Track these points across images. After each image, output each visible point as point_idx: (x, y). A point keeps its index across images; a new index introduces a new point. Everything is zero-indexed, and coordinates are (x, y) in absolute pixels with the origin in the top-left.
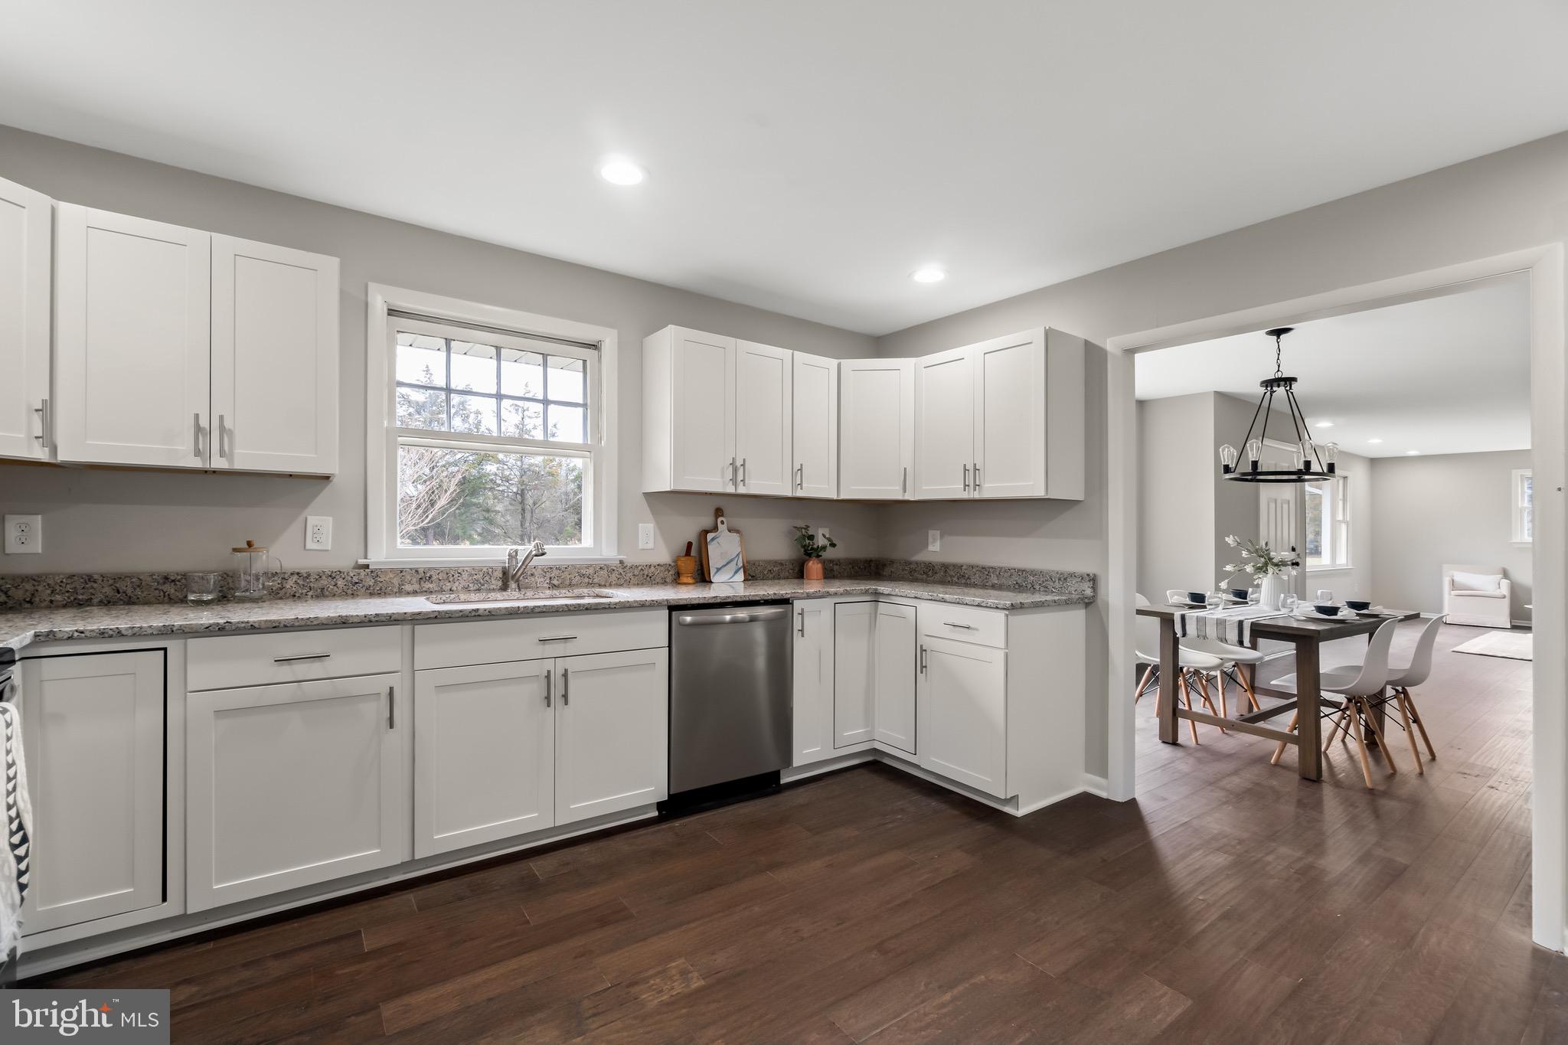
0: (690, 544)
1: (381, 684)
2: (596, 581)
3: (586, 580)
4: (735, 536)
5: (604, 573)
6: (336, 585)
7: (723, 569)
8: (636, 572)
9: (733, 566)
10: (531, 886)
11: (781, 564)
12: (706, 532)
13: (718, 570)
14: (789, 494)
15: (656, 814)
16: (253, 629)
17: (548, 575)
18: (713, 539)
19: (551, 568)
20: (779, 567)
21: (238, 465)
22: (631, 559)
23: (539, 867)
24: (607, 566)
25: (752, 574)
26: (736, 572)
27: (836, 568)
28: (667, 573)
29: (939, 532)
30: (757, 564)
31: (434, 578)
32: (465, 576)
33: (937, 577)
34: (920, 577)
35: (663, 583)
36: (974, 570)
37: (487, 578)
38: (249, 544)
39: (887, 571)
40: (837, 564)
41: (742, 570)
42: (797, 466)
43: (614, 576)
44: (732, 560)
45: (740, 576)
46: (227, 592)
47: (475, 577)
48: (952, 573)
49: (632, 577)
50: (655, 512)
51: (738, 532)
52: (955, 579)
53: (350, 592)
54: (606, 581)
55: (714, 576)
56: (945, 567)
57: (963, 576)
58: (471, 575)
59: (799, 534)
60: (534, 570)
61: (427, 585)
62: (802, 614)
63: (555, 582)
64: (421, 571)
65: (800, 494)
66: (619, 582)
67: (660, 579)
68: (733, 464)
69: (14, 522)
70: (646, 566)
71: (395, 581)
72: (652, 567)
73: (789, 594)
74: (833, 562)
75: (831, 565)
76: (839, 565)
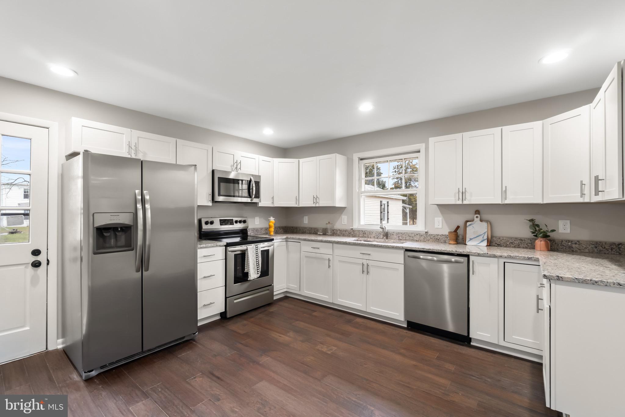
0: (458, 227)
1: (327, 257)
2: (415, 239)
3: (411, 238)
4: (485, 224)
5: (418, 236)
7: (474, 239)
8: (432, 237)
9: (481, 238)
10: (349, 322)
11: (521, 240)
12: (467, 221)
13: (471, 239)
14: (500, 202)
15: (406, 326)
16: (309, 240)
17: (398, 235)
18: (470, 225)
19: (399, 233)
20: (519, 241)
21: (320, 205)
22: (431, 232)
23: (359, 320)
24: (420, 234)
26: (482, 241)
27: (574, 246)
28: (446, 238)
30: (502, 238)
31: (367, 233)
32: (374, 233)
35: (444, 243)
37: (380, 235)
38: (329, 223)
40: (576, 244)
41: (486, 240)
42: (504, 189)
43: (422, 238)
44: (480, 235)
45: (485, 243)
46: (325, 233)
49: (430, 239)
50: (442, 213)
51: (487, 221)
53: (349, 235)
54: (419, 239)
55: (468, 242)
58: (375, 233)
59: (531, 223)
60: (393, 233)
61: (365, 235)
62: (473, 263)
63: (401, 238)
64: (363, 231)
65: (507, 202)
66: (424, 240)
67: (443, 241)
68: (459, 191)
69: (305, 217)
70: (436, 235)
71: (358, 234)
72: (439, 236)
73: (465, 252)
74: (572, 242)
75: (569, 244)
76: (579, 245)
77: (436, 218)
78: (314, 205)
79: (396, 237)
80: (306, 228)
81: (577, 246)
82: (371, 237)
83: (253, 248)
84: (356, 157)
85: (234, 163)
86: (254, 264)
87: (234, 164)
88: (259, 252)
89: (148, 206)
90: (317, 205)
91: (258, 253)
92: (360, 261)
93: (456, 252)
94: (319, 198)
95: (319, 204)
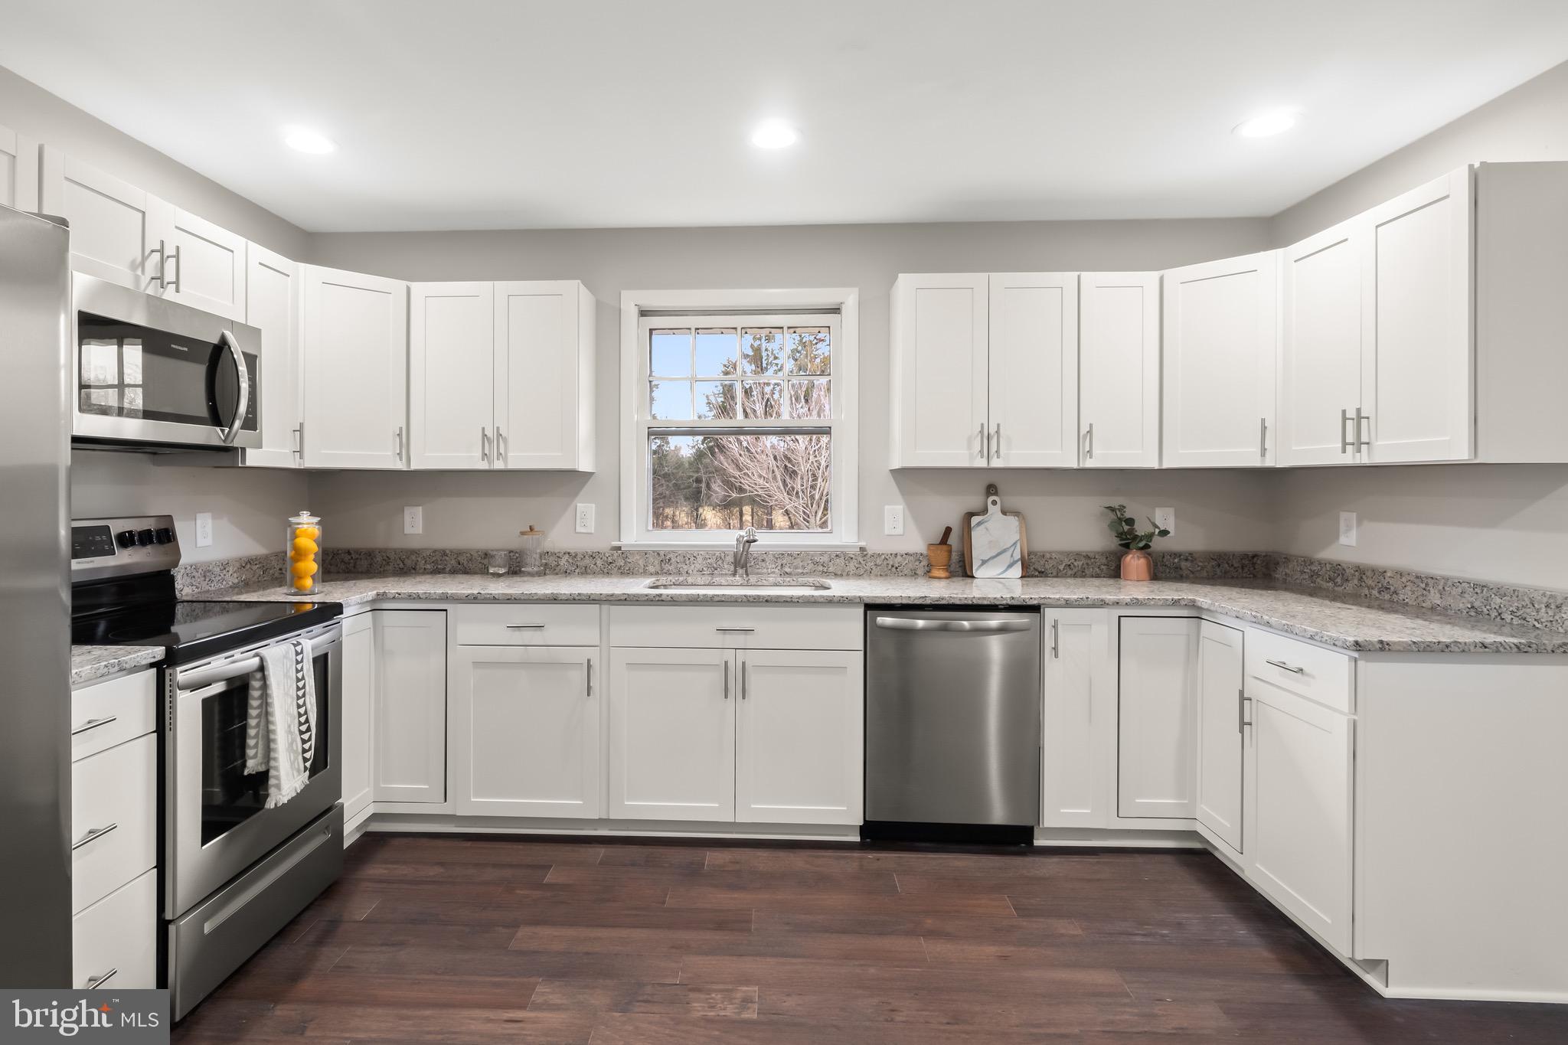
0: (948, 530)
1: (581, 656)
2: (831, 569)
4: (1013, 521)
5: (840, 561)
6: (595, 564)
7: (991, 562)
8: (879, 562)
9: (1006, 558)
10: (692, 873)
11: (1087, 557)
12: (970, 515)
13: (984, 562)
14: (1075, 466)
15: (858, 839)
16: (494, 600)
17: (779, 562)
18: (979, 524)
19: (784, 554)
20: (1084, 561)
22: (874, 547)
23: (714, 858)
24: (845, 554)
25: (1040, 569)
26: (1010, 566)
27: (1183, 564)
28: (917, 563)
29: (1355, 514)
30: (1048, 556)
31: (673, 560)
32: (700, 558)
33: (1350, 587)
34: (1325, 585)
36: (1404, 580)
37: (720, 562)
38: (531, 529)
39: (1279, 574)
40: (1187, 560)
41: (1020, 562)
42: (1084, 429)
43: (852, 566)
44: (1004, 551)
45: (1017, 571)
46: (515, 567)
47: (709, 561)
48: (1370, 582)
49: (874, 568)
50: (904, 492)
51: (1016, 513)
52: (1375, 592)
53: (606, 570)
54: (843, 571)
55: (977, 569)
56: (1361, 571)
57: (1387, 589)
58: (705, 559)
59: (1112, 516)
60: (765, 556)
61: (667, 567)
62: (1055, 627)
63: (787, 570)
65: (1089, 464)
66: (857, 572)
67: (909, 570)
68: (982, 432)
69: (408, 511)
70: (891, 554)
71: (641, 563)
72: (899, 557)
73: (1035, 599)
74: (1180, 556)
75: (1176, 560)
76: (1192, 561)
77: (886, 507)
78: (484, 465)
79: (774, 566)
80: (414, 552)
81: (1188, 564)
82: (690, 572)
84: (630, 301)
87: (144, 258)
88: (308, 670)
90: (499, 466)
91: (303, 677)
92: (716, 658)
93: (1013, 601)
94: (506, 441)
95: (503, 461)
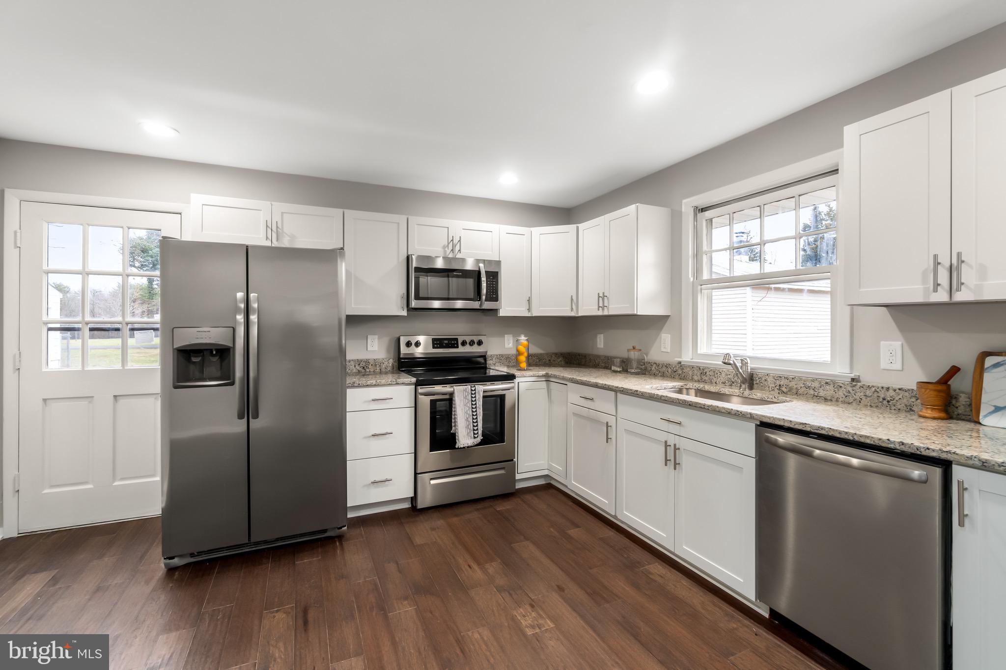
0: (954, 369)
2: (821, 394)
3: (812, 392)
5: (830, 388)
6: (668, 371)
8: (868, 393)
12: (988, 354)
13: (996, 409)
16: (579, 382)
17: (777, 383)
18: (997, 366)
19: (780, 377)
21: (613, 313)
22: (868, 379)
24: (834, 383)
38: (634, 347)
43: (841, 394)
46: (625, 369)
49: (864, 398)
53: (673, 376)
54: (831, 397)
55: (985, 416)
58: (727, 375)
61: (704, 378)
63: (784, 389)
64: (701, 369)
66: (847, 400)
67: (903, 405)
68: (937, 264)
69: (599, 336)
70: (882, 388)
71: (690, 373)
72: (891, 391)
73: (933, 450)
77: (882, 343)
78: (600, 313)
79: (774, 385)
80: (598, 356)
82: (718, 382)
83: (465, 390)
84: (687, 205)
85: (449, 241)
86: (467, 420)
87: (448, 244)
88: (479, 398)
89: (254, 318)
90: (606, 313)
91: (475, 400)
92: (663, 437)
93: (902, 447)
94: (608, 299)
95: (608, 309)
